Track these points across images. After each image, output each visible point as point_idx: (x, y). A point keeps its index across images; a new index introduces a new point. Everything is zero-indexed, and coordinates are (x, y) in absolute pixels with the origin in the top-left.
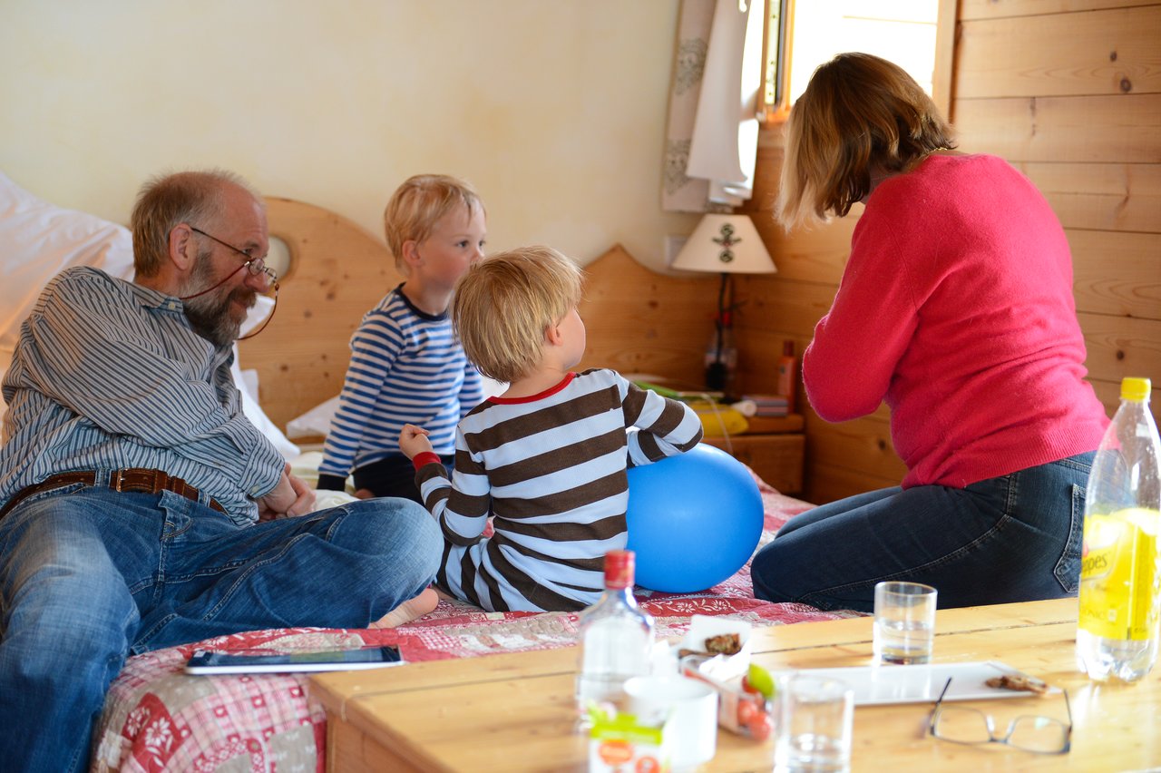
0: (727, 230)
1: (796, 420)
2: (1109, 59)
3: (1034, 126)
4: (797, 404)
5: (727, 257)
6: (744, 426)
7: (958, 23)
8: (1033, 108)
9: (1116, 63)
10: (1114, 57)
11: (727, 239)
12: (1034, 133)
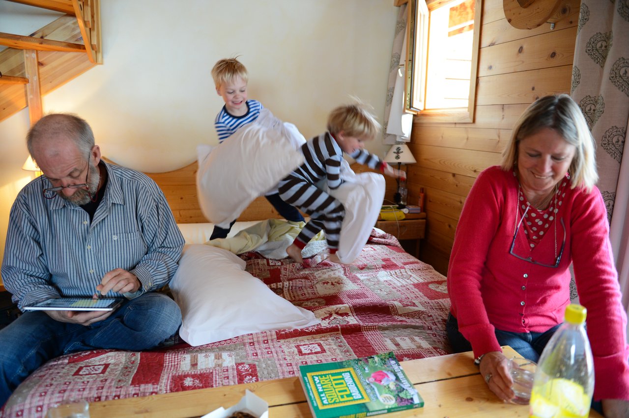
0: (398, 149)
1: (424, 214)
2: (531, 90)
3: (503, 115)
4: (424, 209)
5: (398, 157)
6: (404, 217)
7: (477, 78)
8: (503, 109)
9: (534, 91)
10: (533, 89)
11: (398, 151)
12: (503, 118)
